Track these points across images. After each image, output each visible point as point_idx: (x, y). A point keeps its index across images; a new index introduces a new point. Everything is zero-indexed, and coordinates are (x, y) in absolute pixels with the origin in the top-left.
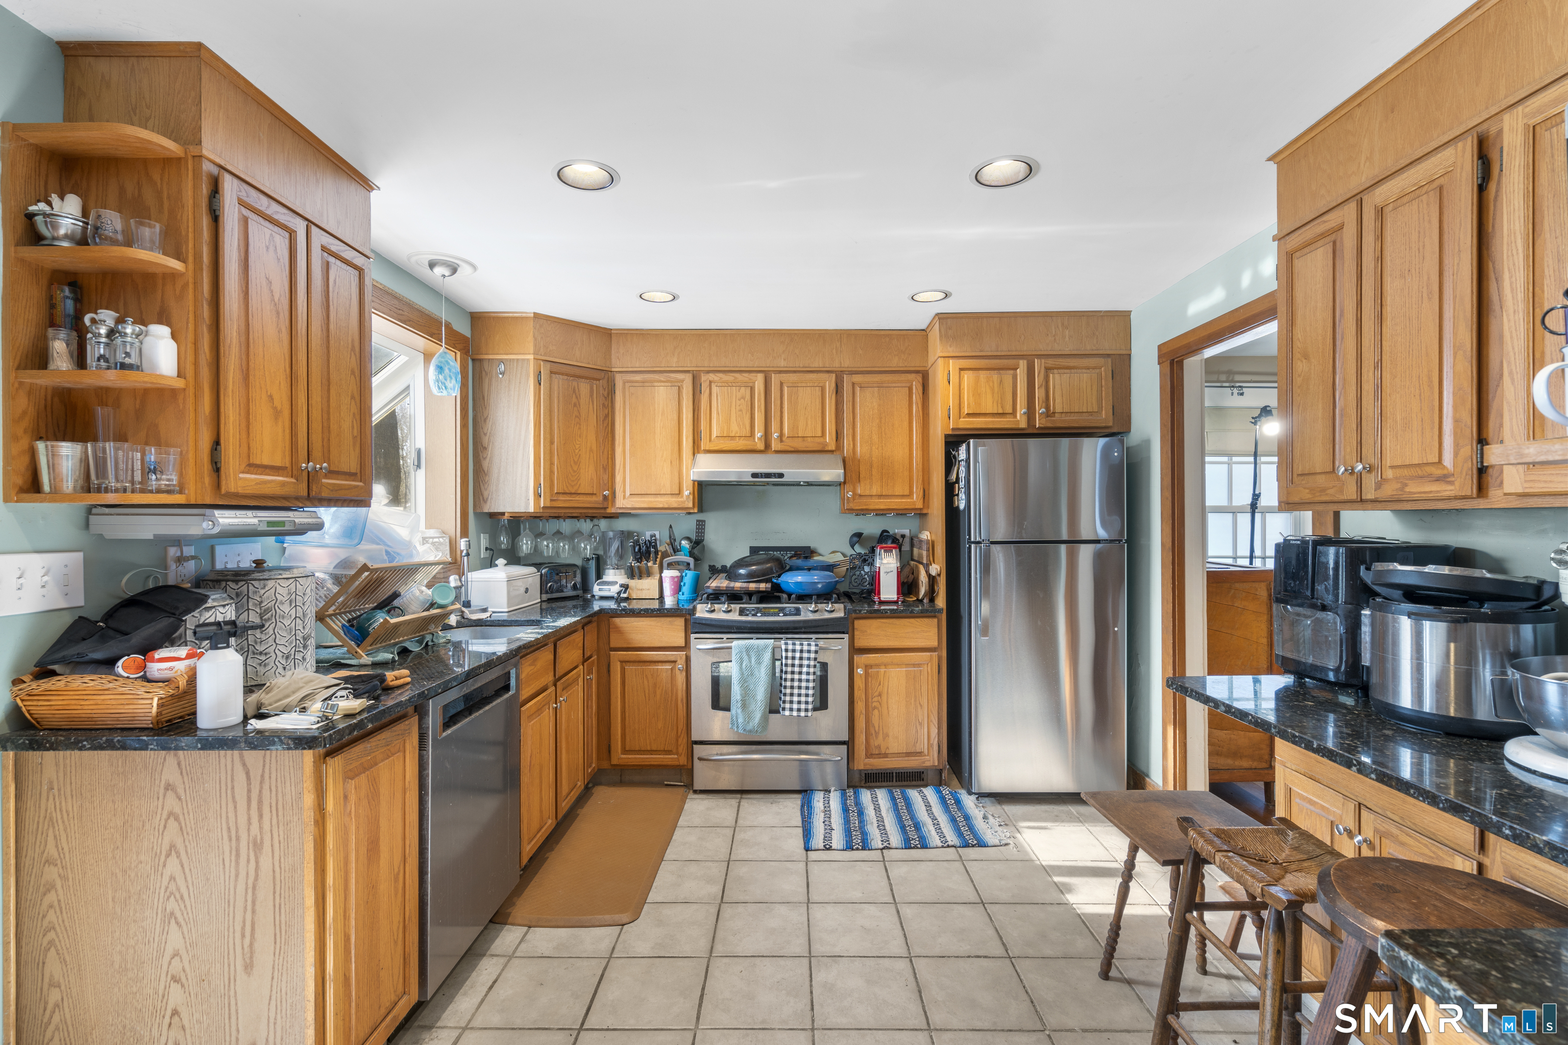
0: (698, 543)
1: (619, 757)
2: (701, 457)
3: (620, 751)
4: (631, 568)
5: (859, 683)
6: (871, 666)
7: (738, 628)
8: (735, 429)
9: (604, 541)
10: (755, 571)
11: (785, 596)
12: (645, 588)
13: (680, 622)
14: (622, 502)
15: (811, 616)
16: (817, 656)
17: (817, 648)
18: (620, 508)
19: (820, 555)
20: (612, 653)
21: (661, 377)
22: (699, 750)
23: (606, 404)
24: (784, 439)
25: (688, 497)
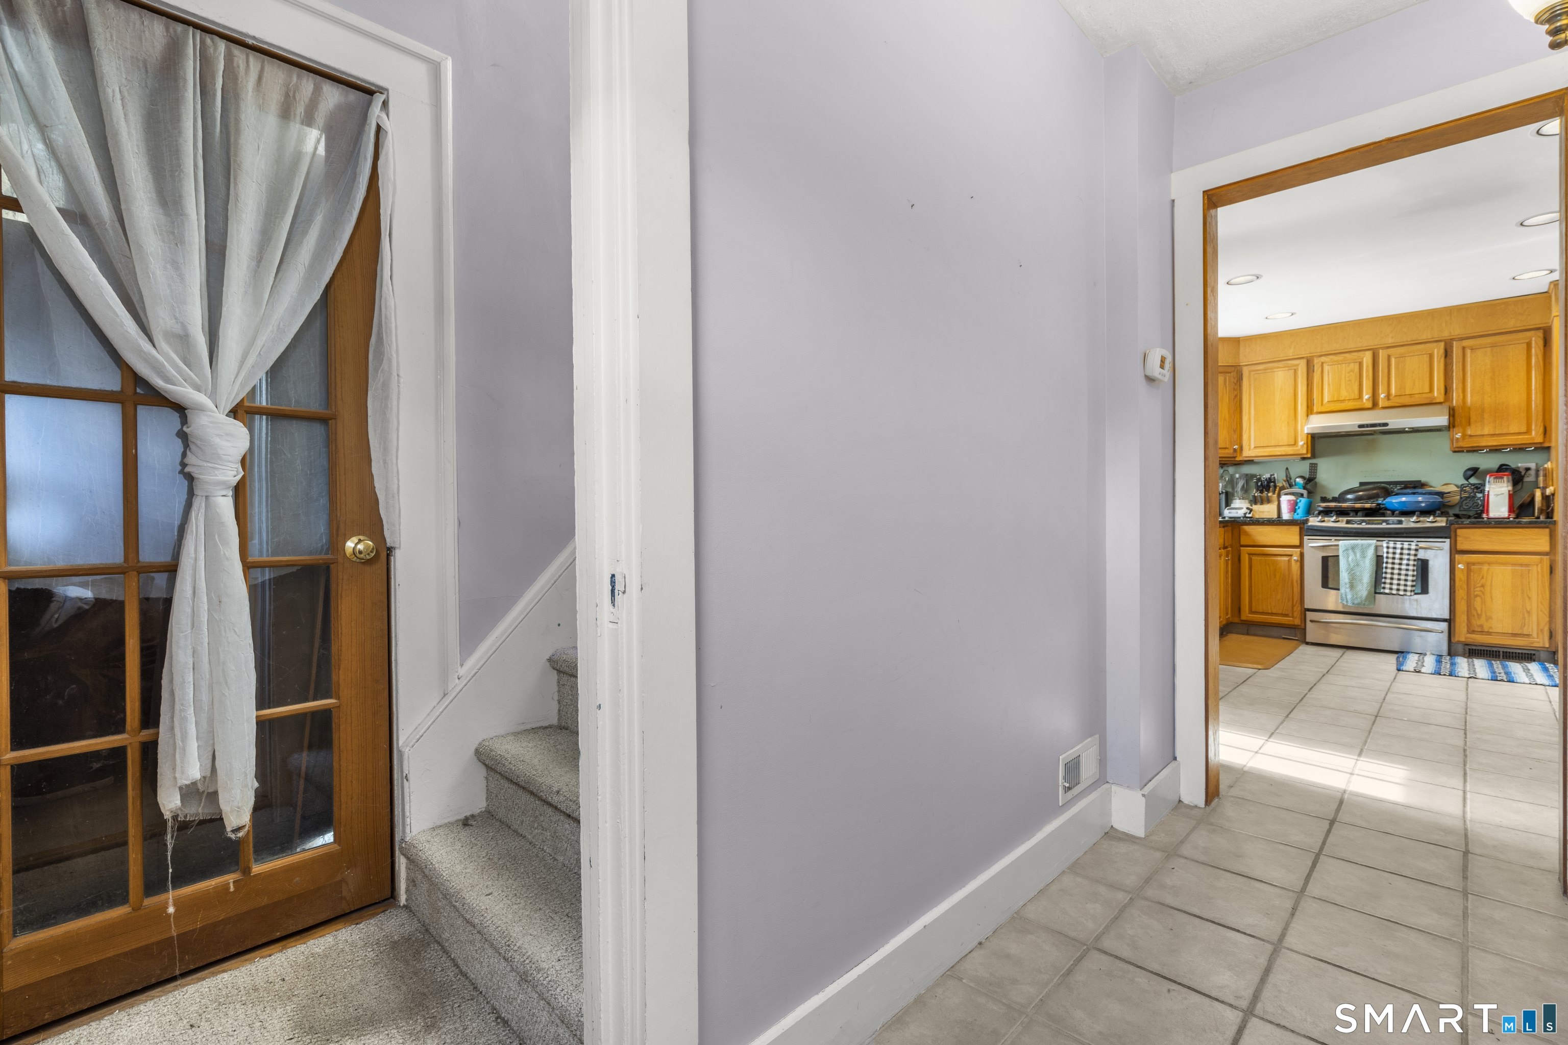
0: (1310, 481)
1: (1246, 615)
2: (1313, 418)
3: (1247, 611)
4: (1254, 497)
5: (1459, 576)
6: (1474, 564)
7: (1344, 532)
8: (1344, 394)
9: (1232, 482)
10: (1361, 496)
11: (1389, 512)
12: (1266, 511)
13: (1296, 529)
14: (1247, 453)
15: (1413, 525)
16: (1417, 553)
17: (1417, 547)
18: (1246, 457)
19: (1431, 487)
20: (1242, 548)
21: (1280, 364)
22: (1310, 615)
23: (1236, 388)
24: (1391, 397)
25: (1302, 446)
